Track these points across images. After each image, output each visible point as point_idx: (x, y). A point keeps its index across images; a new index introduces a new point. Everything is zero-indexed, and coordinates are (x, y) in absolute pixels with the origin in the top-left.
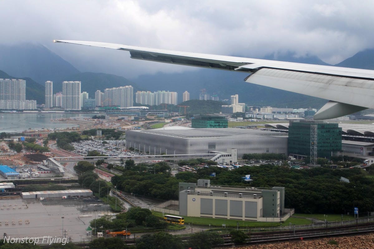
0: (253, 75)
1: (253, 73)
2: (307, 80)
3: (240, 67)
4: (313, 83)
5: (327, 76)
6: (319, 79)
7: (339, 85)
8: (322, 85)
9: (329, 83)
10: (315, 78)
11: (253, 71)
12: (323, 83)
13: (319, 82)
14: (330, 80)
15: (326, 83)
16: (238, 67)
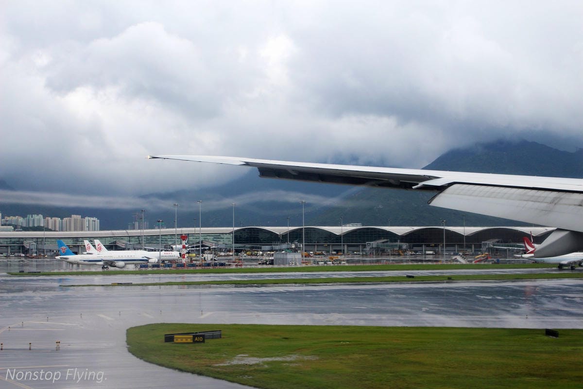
0: (441, 194)
1: (440, 193)
2: (521, 200)
3: (421, 184)
4: (531, 203)
5: (550, 192)
6: (540, 197)
7: (570, 205)
8: (544, 205)
9: (554, 202)
10: (533, 196)
11: (441, 189)
12: (546, 202)
13: (539, 202)
14: (556, 198)
15: (550, 203)
16: (418, 184)
